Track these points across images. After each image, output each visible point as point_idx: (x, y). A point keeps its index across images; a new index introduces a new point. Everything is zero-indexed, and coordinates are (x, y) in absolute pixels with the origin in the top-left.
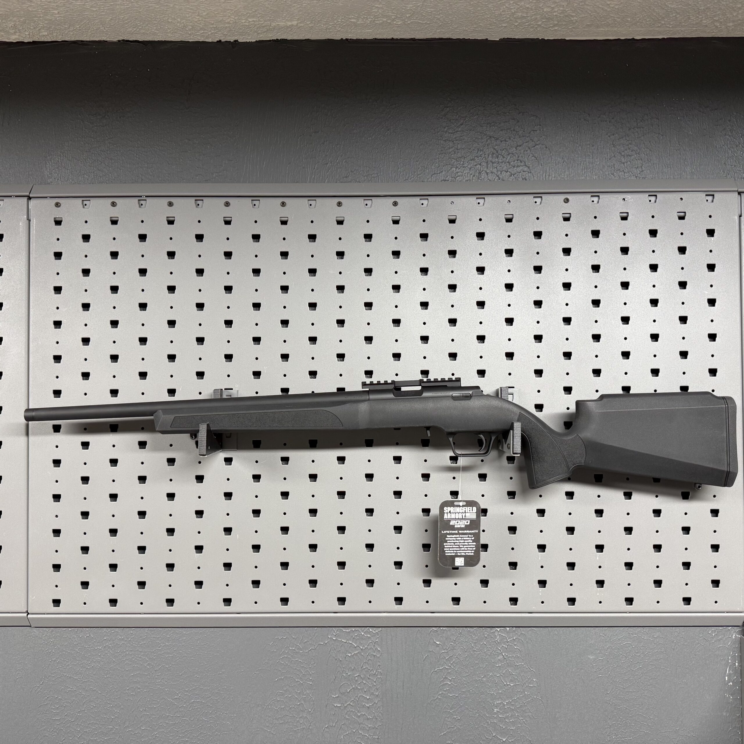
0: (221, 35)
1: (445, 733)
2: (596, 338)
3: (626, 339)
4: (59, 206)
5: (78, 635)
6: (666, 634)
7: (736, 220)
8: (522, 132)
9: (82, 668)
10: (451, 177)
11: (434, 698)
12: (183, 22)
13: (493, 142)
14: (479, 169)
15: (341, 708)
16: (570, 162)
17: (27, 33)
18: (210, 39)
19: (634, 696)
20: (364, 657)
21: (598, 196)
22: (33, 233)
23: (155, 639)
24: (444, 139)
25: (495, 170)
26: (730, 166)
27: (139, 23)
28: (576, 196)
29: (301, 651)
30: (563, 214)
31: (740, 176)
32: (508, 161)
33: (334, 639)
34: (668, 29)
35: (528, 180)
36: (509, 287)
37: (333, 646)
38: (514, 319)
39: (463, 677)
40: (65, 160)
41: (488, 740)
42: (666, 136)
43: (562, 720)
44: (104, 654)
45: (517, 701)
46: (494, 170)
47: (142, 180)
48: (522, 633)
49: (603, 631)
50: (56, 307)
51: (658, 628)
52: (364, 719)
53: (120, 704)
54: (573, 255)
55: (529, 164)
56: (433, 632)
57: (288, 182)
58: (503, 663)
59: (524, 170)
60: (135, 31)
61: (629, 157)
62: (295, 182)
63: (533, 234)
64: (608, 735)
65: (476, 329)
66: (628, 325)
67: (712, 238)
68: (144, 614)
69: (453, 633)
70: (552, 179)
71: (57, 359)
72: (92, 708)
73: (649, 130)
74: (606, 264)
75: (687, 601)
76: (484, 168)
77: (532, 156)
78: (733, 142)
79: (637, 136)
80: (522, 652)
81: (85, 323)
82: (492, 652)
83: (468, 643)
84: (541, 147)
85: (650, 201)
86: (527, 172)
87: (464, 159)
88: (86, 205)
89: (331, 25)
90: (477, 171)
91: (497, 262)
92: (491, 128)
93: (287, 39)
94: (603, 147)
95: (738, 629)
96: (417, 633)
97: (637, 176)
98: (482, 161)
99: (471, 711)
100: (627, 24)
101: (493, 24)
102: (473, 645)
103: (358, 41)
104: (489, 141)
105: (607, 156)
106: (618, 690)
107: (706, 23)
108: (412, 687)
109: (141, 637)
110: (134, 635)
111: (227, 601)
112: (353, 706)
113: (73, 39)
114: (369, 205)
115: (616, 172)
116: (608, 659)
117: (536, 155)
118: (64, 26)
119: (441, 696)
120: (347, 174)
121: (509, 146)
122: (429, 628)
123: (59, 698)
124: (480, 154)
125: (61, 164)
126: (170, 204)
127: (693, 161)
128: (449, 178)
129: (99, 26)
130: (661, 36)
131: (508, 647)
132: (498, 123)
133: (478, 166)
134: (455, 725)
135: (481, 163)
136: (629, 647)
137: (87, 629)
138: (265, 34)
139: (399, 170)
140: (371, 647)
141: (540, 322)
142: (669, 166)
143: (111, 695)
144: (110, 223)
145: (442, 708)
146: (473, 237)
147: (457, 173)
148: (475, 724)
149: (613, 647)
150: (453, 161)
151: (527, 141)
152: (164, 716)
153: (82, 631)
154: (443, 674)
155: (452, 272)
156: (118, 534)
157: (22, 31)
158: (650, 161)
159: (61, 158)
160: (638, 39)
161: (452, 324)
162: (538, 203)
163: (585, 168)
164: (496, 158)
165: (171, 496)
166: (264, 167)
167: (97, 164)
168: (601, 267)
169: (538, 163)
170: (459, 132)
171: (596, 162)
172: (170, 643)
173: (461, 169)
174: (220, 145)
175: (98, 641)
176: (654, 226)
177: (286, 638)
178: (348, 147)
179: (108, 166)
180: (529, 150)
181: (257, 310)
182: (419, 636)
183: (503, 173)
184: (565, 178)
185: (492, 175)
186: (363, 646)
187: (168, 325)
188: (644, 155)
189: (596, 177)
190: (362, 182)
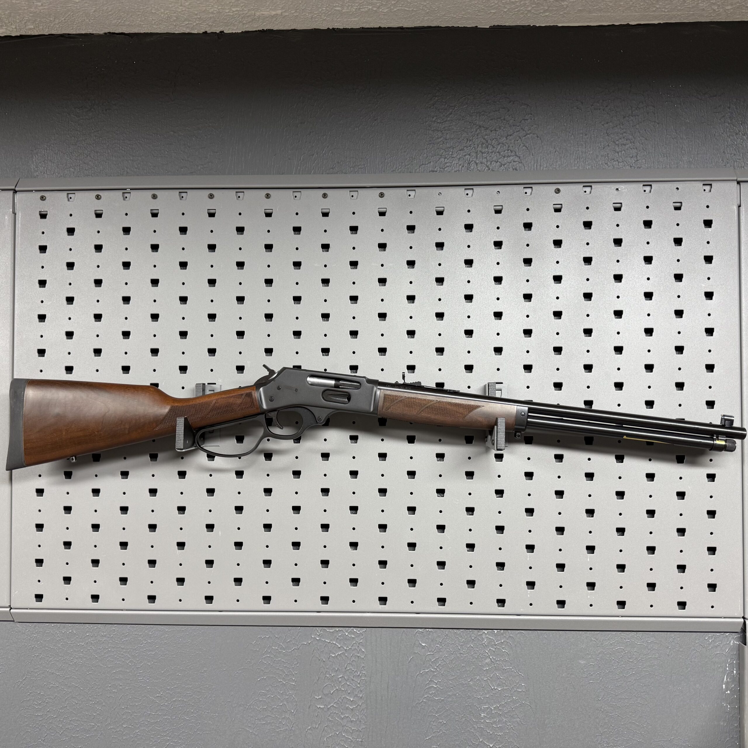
0: (207, 26)
1: (430, 737)
2: (588, 332)
3: (618, 333)
4: (45, 200)
5: (61, 630)
6: (660, 639)
7: (734, 211)
8: (513, 121)
9: (64, 664)
10: (439, 168)
11: (419, 701)
12: (167, 13)
13: (482, 132)
14: (469, 160)
15: (324, 709)
16: (562, 152)
17: (14, 27)
18: (196, 31)
19: (627, 703)
20: (347, 658)
21: (591, 186)
22: (18, 226)
23: (137, 636)
24: (432, 129)
25: (484, 160)
26: (729, 155)
27: (123, 15)
28: (568, 187)
29: (284, 650)
30: (554, 205)
31: (740, 165)
32: (499, 151)
33: (318, 639)
34: (664, 14)
35: (519, 170)
37: (316, 646)
38: (503, 313)
39: (450, 680)
40: (51, 154)
41: (475, 746)
42: (662, 124)
43: (551, 727)
44: (86, 650)
45: (505, 706)
46: (483, 160)
47: (127, 173)
48: (510, 636)
49: (594, 635)
50: (41, 300)
51: (652, 633)
52: (347, 722)
53: (102, 701)
54: (564, 247)
55: (519, 154)
56: (418, 633)
57: (273, 174)
58: (490, 666)
59: (515, 160)
60: (119, 23)
61: (624, 146)
62: (281, 173)
63: (522, 225)
64: (599, 743)
65: (464, 323)
66: (621, 319)
67: (709, 229)
68: (126, 610)
69: (439, 634)
70: (543, 169)
71: (42, 352)
72: (74, 705)
73: (644, 118)
74: (598, 257)
75: (682, 605)
76: (474, 158)
77: (523, 146)
78: (732, 129)
79: (632, 125)
80: (511, 655)
81: (69, 317)
82: (479, 655)
83: (454, 645)
84: (532, 137)
85: (645, 191)
86: (518, 163)
87: (453, 150)
88: (71, 198)
89: (316, 14)
90: (467, 161)
91: (485, 254)
92: (481, 117)
93: (273, 30)
94: (597, 136)
95: (736, 636)
96: (402, 634)
97: (632, 165)
99: (458, 716)
100: (620, 8)
101: (482, 10)
102: (459, 648)
103: (345, 30)
104: (478, 131)
105: (601, 145)
106: (610, 697)
107: (703, 6)
108: (396, 690)
109: (123, 634)
110: (116, 631)
111: (209, 599)
112: (337, 708)
113: (59, 32)
114: (355, 197)
115: (610, 162)
116: (599, 664)
117: (527, 144)
118: (49, 19)
119: (426, 700)
120: (333, 166)
121: (499, 135)
122: (415, 629)
123: (42, 694)
124: (470, 144)
125: (47, 158)
126: (154, 197)
127: (691, 149)
128: (438, 169)
129: (83, 18)
130: (657, 22)
131: (496, 650)
132: (488, 113)
133: (467, 156)
134: (441, 730)
135: (470, 153)
136: (622, 652)
137: (70, 625)
138: (251, 24)
139: (386, 160)
140: (354, 648)
141: (530, 316)
142: (665, 155)
143: (93, 692)
144: (94, 216)
145: (427, 712)
146: (461, 228)
147: (446, 163)
148: (462, 729)
149: (605, 652)
150: (442, 151)
151: (518, 130)
152: (145, 714)
153: (64, 627)
154: (428, 677)
155: (440, 265)
156: (100, 529)
157: (8, 25)
158: (645, 150)
159: (47, 152)
160: (633, 24)
161: (440, 318)
162: (528, 193)
163: (577, 157)
164: (486, 149)
165: (153, 492)
166: (249, 158)
167: (83, 157)
168: (593, 259)
169: (529, 153)
170: (447, 122)
171: (590, 151)
172: (152, 640)
173: (450, 160)
174: (206, 137)
175: (80, 637)
176: (649, 217)
177: (269, 637)
178: (334, 137)
179: (94, 159)
180: (520, 140)
181: (241, 304)
182: (404, 637)
183: (493, 164)
184: (557, 168)
185: (481, 166)
186: (347, 647)
187: (151, 319)
188: (639, 144)
189: (590, 167)
190: (349, 173)
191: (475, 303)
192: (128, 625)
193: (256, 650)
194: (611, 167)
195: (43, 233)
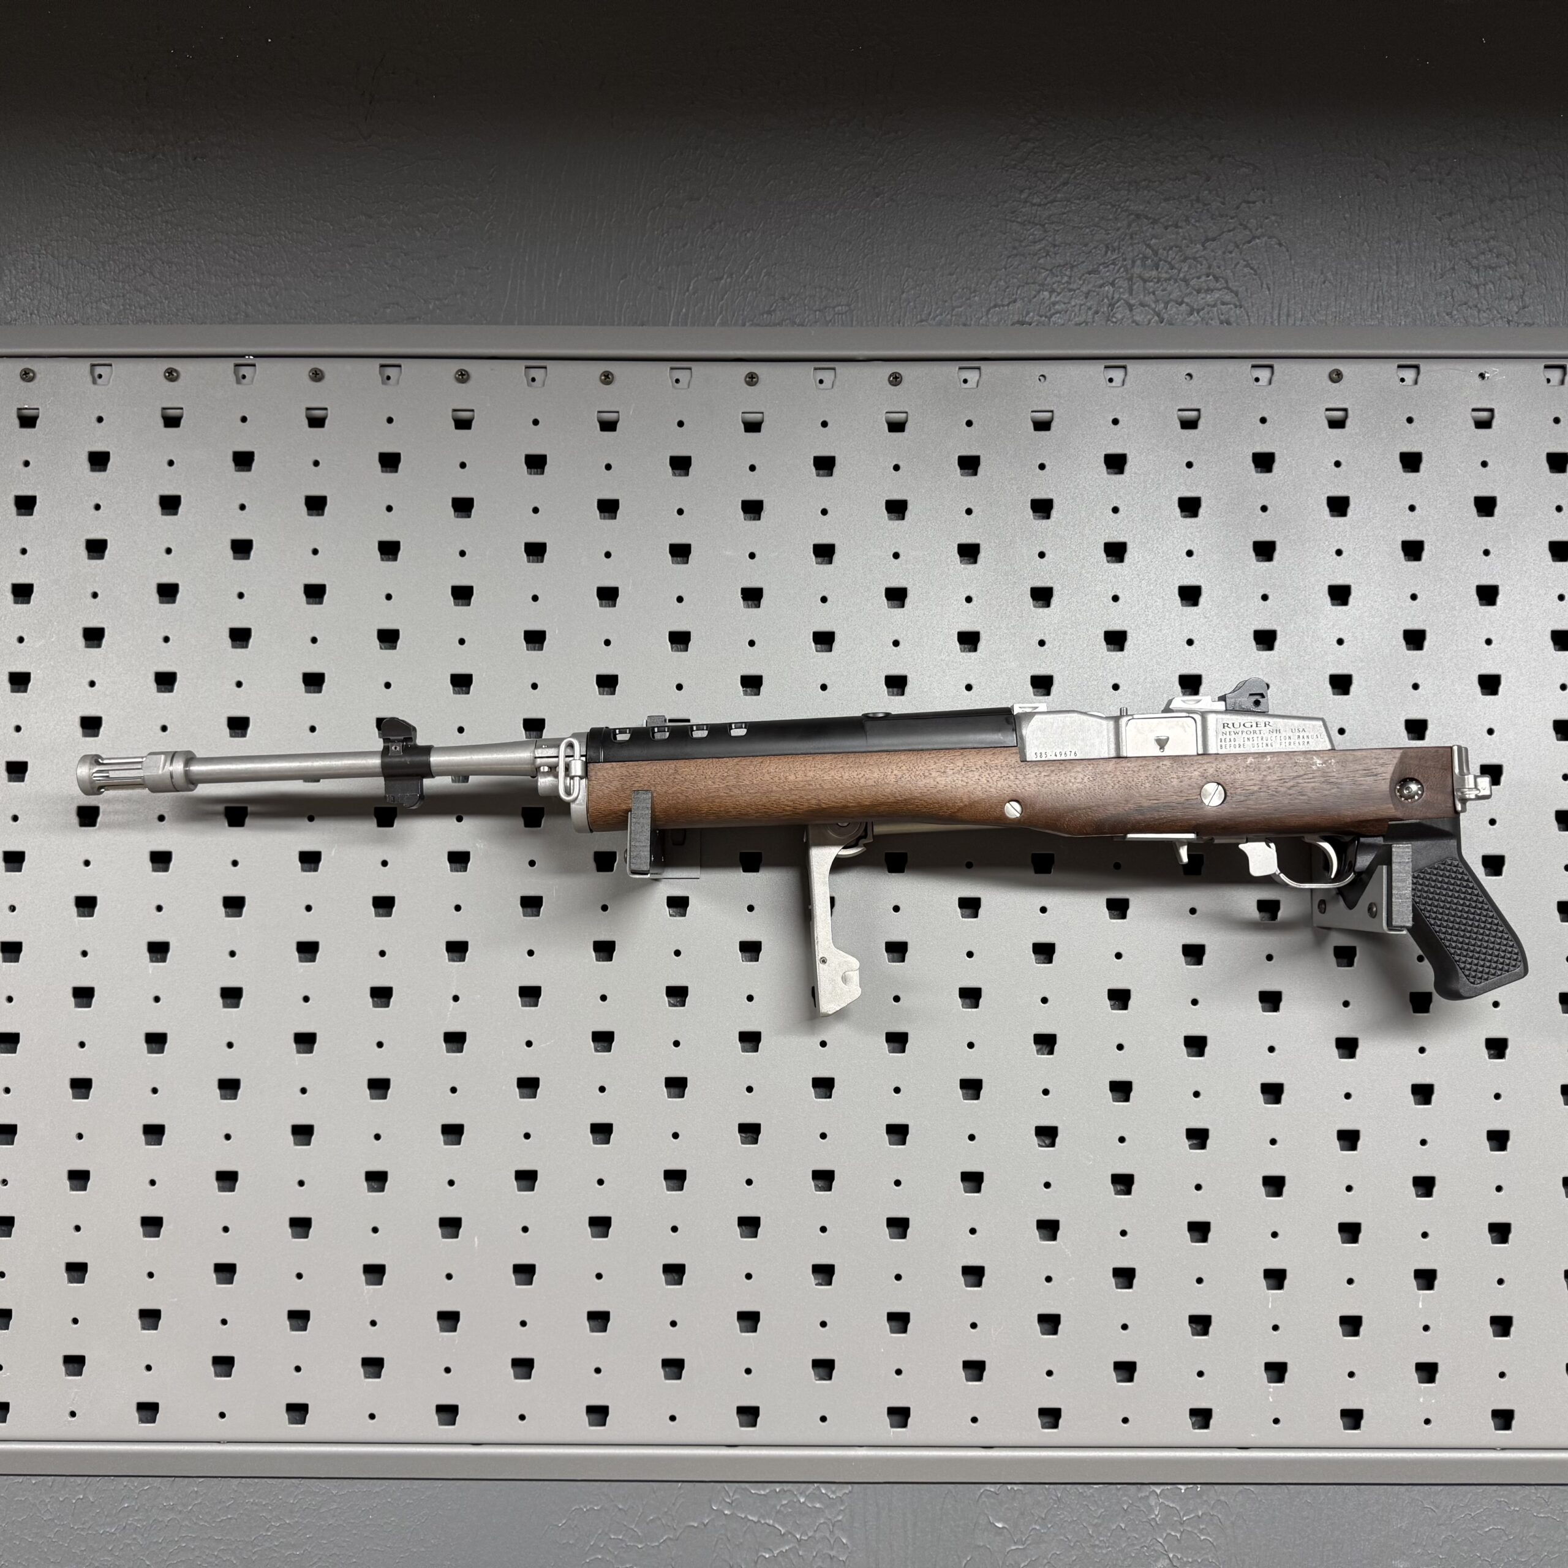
2: (1417, 728)
3: (1491, 732)
4: (31, 380)
5: (54, 1494)
8: (1219, 204)
10: (1038, 314)
13: (1145, 228)
14: (1110, 298)
16: (1341, 282)
20: (804, 1561)
21: (1417, 367)
23: (255, 1508)
25: (1149, 299)
28: (1360, 366)
29: (641, 1543)
30: (1327, 410)
32: (1185, 276)
33: (726, 1512)
35: (1235, 324)
36: (1190, 595)
37: (723, 1532)
38: (1203, 677)
40: (51, 265)
44: (121, 1547)
46: (1147, 298)
47: (247, 315)
48: (1219, 1500)
49: (1430, 1494)
50: (17, 636)
54: (1353, 514)
55: (1236, 286)
56: (987, 1497)
57: (619, 324)
59: (1224, 300)
61: (1491, 272)
62: (638, 323)
63: (1250, 459)
66: (1497, 697)
68: (228, 1442)
69: (1040, 1498)
70: (1294, 324)
71: (17, 770)
73: (1540, 204)
74: (1438, 540)
76: (1123, 293)
77: (1246, 266)
79: (1509, 219)
80: (1221, 1549)
81: (89, 680)
82: (1140, 1551)
83: (1078, 1524)
84: (1266, 244)
85: (1548, 381)
86: (1232, 306)
87: (1072, 271)
88: (100, 376)
90: (1106, 300)
91: (1157, 530)
92: (1140, 193)
94: (1425, 245)
96: (944, 1497)
97: (1511, 319)
98: (1117, 275)
102: (1090, 1532)
104: (1135, 227)
105: (1435, 267)
109: (220, 1503)
110: (202, 1496)
114: (827, 383)
115: (1457, 311)
117: (1254, 262)
120: (771, 306)
121: (1185, 239)
122: (978, 1485)
124: (1113, 258)
125: (41, 275)
126: (317, 376)
128: (1033, 317)
131: (1183, 1536)
132: (1157, 183)
133: (1107, 288)
135: (1114, 281)
136: (1500, 1538)
137: (79, 1480)
139: (904, 295)
140: (822, 1535)
144: (161, 422)
146: (1097, 465)
147: (1054, 304)
149: (1458, 1537)
150: (1043, 275)
151: (1231, 228)
153: (64, 1486)
155: (1042, 555)
156: (163, 1230)
158: (1543, 281)
159: (41, 260)
161: (1040, 690)
162: (1264, 381)
163: (1378, 297)
164: (1152, 270)
165: (303, 1133)
166: (558, 284)
167: (134, 275)
168: (1426, 547)
169: (1260, 284)
170: (1056, 204)
171: (1408, 283)
172: (296, 1519)
173: (1064, 296)
174: (449, 230)
175: (106, 1513)
176: (1560, 444)
177: (601, 1508)
178: (774, 236)
179: (161, 281)
180: (1236, 250)
181: (535, 650)
182: (949, 1506)
183: (1172, 307)
184: (1328, 322)
185: (1142, 311)
186: (804, 1533)
187: (303, 686)
188: (1528, 266)
189: (1408, 321)
190: (811, 326)
191: (1132, 652)
192: (232, 1479)
193: (568, 1542)
194: (1461, 322)
195: (27, 464)
